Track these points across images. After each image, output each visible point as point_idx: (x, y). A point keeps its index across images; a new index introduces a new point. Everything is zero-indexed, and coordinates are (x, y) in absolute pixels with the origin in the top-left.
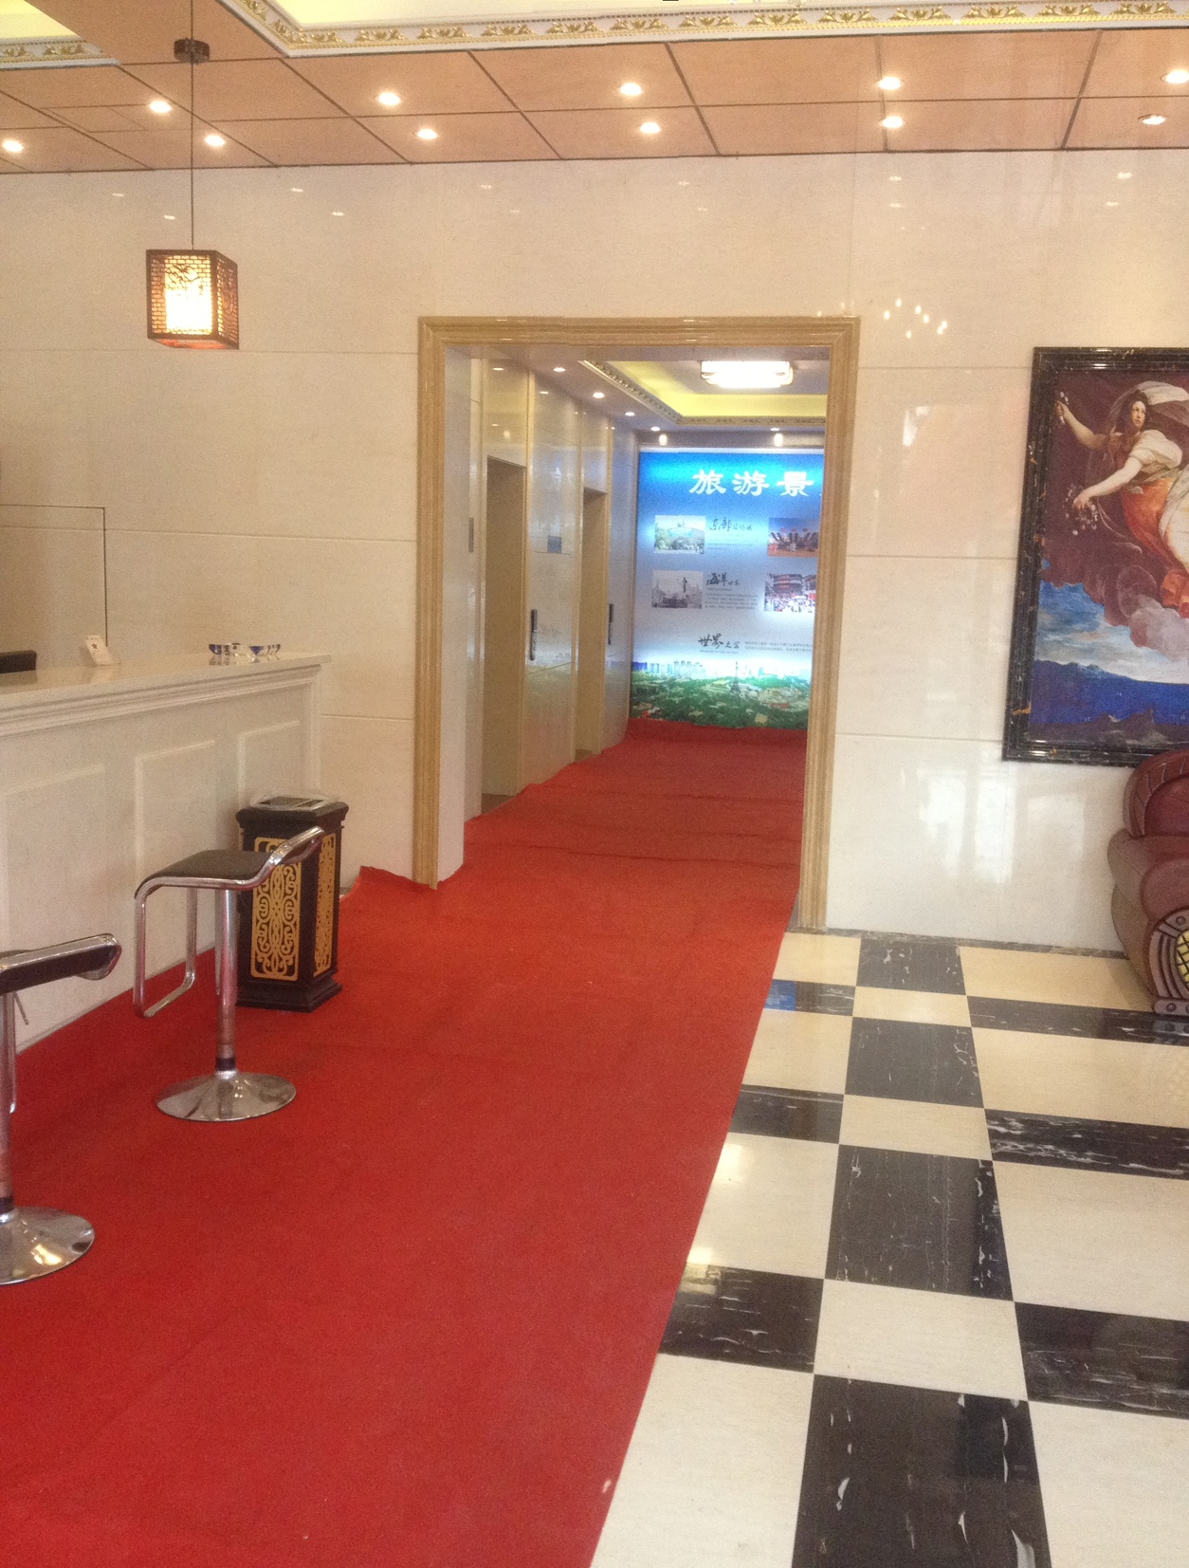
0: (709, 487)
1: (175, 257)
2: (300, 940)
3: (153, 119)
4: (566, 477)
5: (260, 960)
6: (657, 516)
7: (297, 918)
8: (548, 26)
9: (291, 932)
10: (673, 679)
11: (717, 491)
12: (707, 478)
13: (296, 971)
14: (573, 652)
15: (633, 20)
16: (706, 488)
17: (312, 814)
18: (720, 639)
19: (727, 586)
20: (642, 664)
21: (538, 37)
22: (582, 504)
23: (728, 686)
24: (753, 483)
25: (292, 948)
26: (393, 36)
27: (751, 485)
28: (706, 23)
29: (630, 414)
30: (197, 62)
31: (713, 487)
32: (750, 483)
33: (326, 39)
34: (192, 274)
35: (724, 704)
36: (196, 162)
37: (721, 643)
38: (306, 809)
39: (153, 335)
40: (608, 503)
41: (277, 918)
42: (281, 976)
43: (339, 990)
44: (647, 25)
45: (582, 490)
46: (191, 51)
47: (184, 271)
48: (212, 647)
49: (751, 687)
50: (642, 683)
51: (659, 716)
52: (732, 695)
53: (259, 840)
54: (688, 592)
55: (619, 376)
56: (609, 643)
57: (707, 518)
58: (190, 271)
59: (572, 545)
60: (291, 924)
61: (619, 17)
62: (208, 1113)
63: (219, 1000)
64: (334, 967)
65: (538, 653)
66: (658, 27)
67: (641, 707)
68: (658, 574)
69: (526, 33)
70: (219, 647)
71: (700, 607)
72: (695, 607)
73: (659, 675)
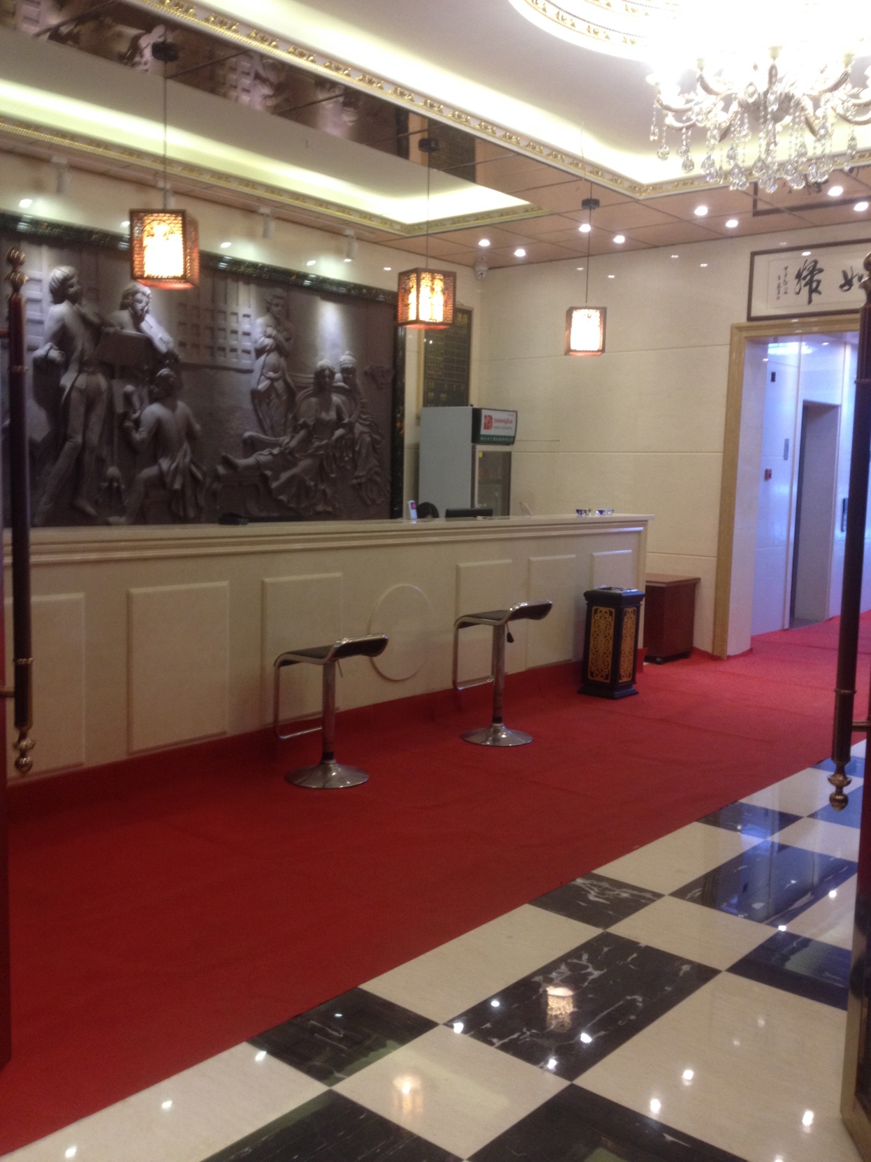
2: (612, 662)
5: (592, 670)
7: (611, 649)
9: (608, 657)
13: (609, 678)
25: (608, 665)
30: (593, 209)
33: (658, 188)
41: (602, 649)
42: (602, 680)
46: (590, 203)
53: (594, 608)
60: (608, 653)
64: (633, 681)
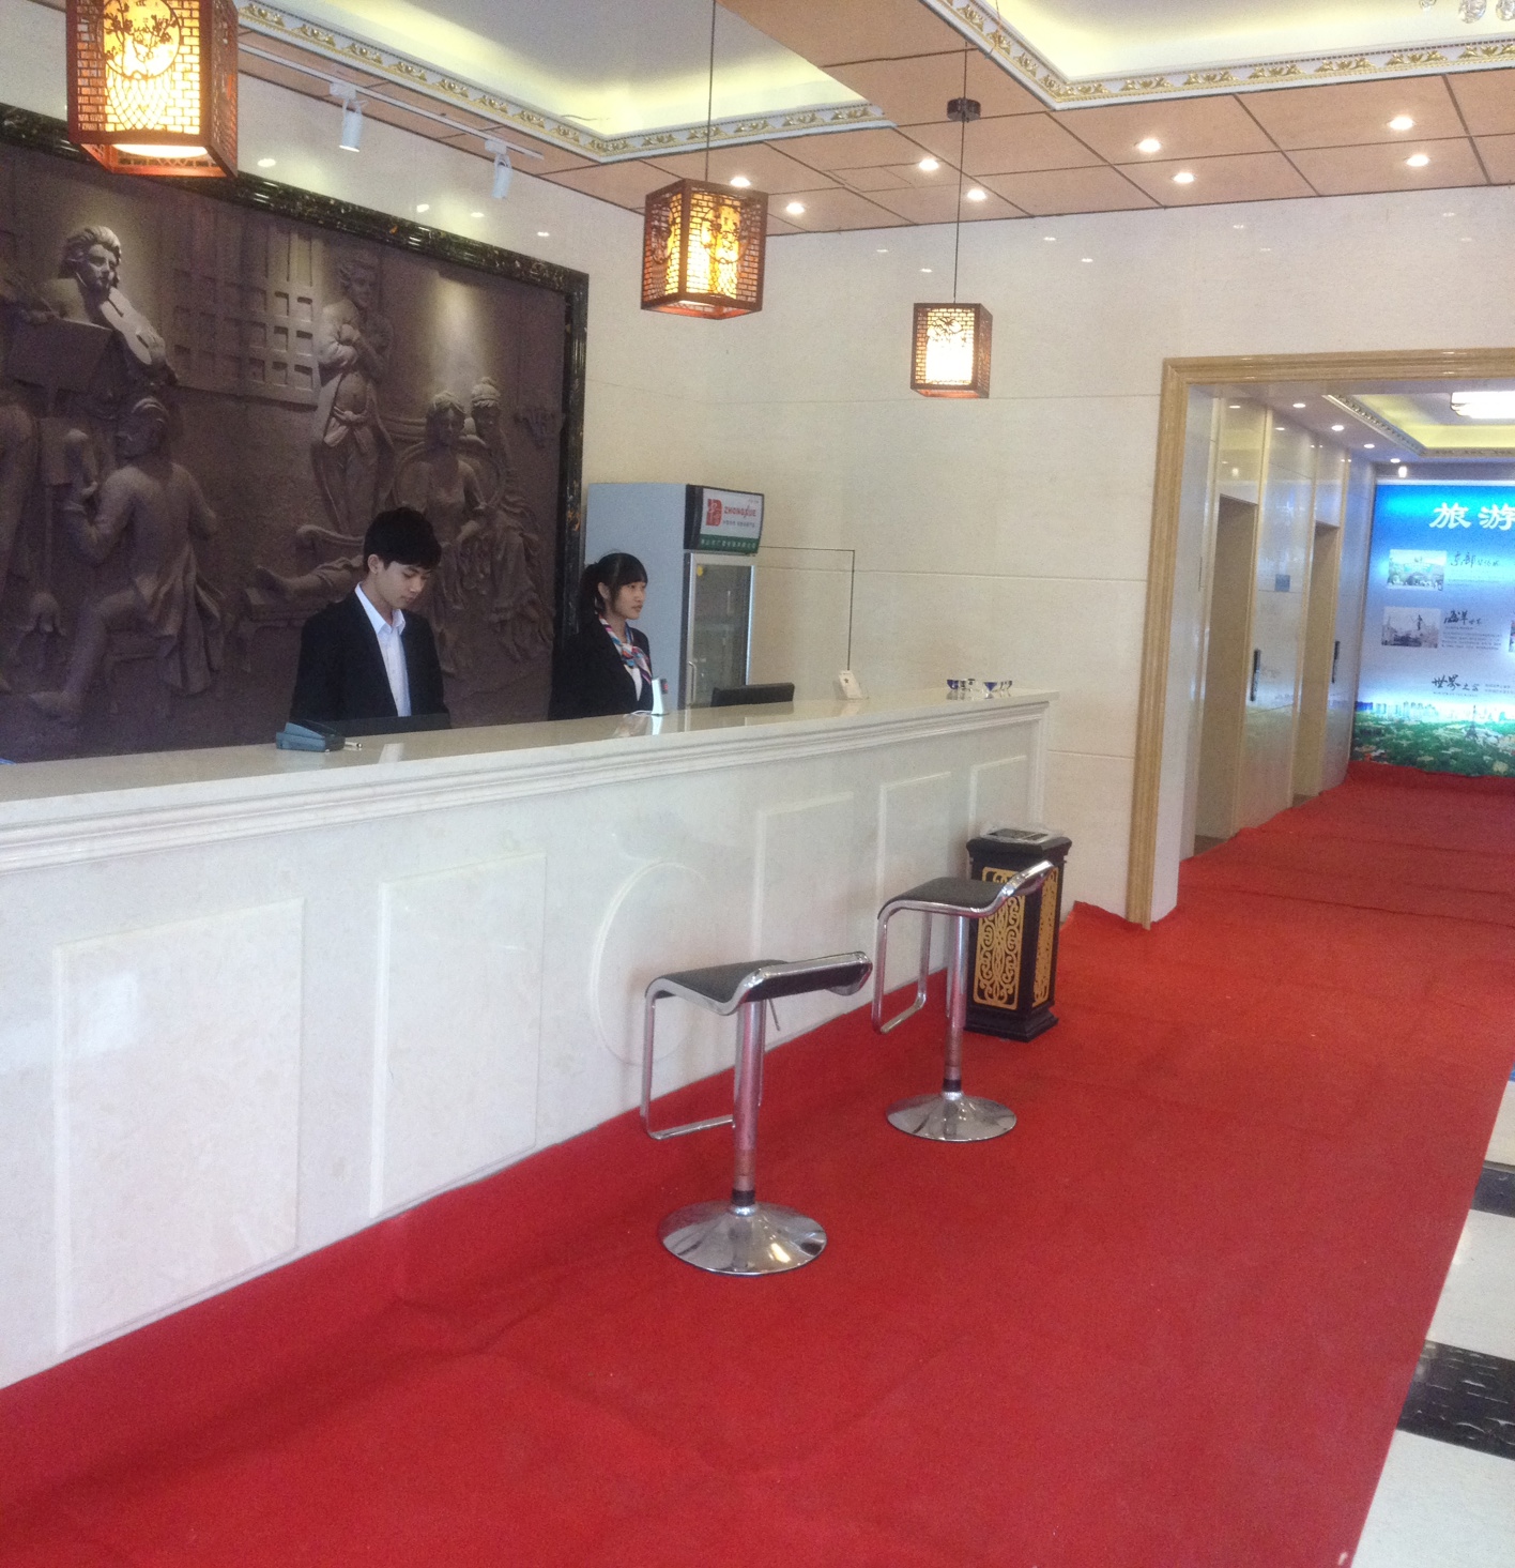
0: (1452, 520)
1: (942, 310)
2: (1021, 971)
3: (922, 178)
4: (1298, 512)
5: (982, 987)
6: (1392, 551)
7: (1019, 949)
8: (1318, 64)
9: (1012, 961)
10: (1401, 721)
11: (1460, 525)
12: (1450, 512)
13: (1016, 999)
14: (1296, 691)
15: (1410, 54)
16: (1449, 521)
17: (1039, 846)
18: (1457, 681)
19: (1468, 625)
20: (1366, 704)
21: (1307, 76)
22: (1313, 538)
23: (1463, 731)
24: (1501, 516)
25: (1013, 977)
26: (1158, 84)
27: (1499, 519)
28: (1488, 52)
29: (1370, 446)
30: (968, 120)
31: (1456, 521)
32: (1498, 517)
33: (1093, 90)
34: (956, 326)
35: (1457, 750)
36: (960, 216)
37: (1458, 685)
38: (1032, 842)
39: (915, 386)
40: (1340, 537)
41: (1000, 949)
42: (1001, 1004)
43: (1056, 1022)
44: (1424, 58)
45: (1314, 525)
46: (963, 110)
47: (949, 324)
48: (950, 683)
49: (1489, 733)
50: (1366, 724)
51: (1385, 759)
52: (1468, 739)
53: (986, 870)
54: (1422, 630)
55: (1362, 408)
56: (1333, 681)
57: (1449, 555)
58: (954, 323)
59: (1300, 583)
60: (1012, 954)
61: (1395, 51)
62: (934, 1132)
63: (948, 1023)
64: (1050, 1000)
65: (1259, 694)
66: (1436, 59)
67: (1364, 749)
68: (1389, 610)
69: (1294, 73)
70: (957, 682)
71: (1436, 646)
72: (1430, 647)
73: (1386, 716)
